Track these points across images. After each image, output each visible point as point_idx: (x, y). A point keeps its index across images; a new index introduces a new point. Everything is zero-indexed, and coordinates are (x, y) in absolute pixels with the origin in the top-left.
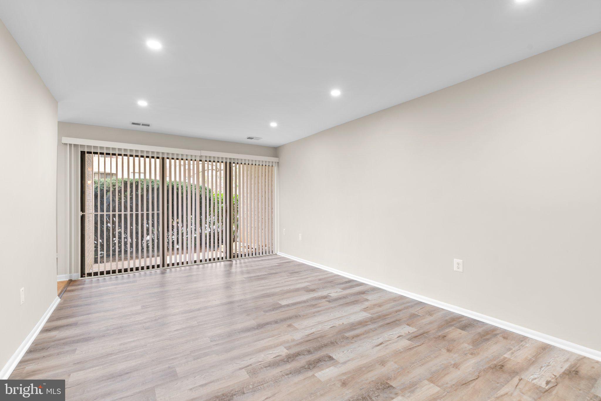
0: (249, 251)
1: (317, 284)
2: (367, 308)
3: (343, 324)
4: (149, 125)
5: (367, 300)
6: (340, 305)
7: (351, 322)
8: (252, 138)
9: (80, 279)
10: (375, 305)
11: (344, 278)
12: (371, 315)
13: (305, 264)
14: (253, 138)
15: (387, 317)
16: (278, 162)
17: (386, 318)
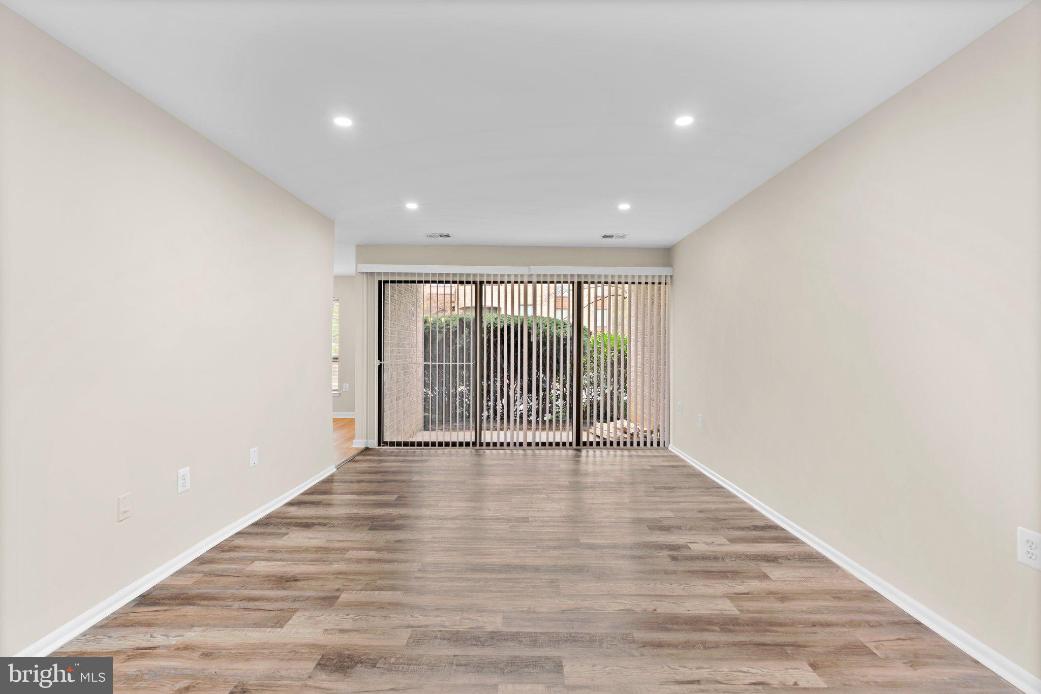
0: (625, 438)
1: (689, 517)
2: (747, 594)
3: (655, 610)
4: (448, 236)
5: (765, 577)
6: (689, 572)
7: (675, 613)
8: (611, 237)
9: (377, 447)
10: (771, 593)
11: (762, 517)
12: (738, 612)
13: (704, 475)
14: (613, 236)
15: (775, 628)
16: (671, 276)
17: (768, 631)
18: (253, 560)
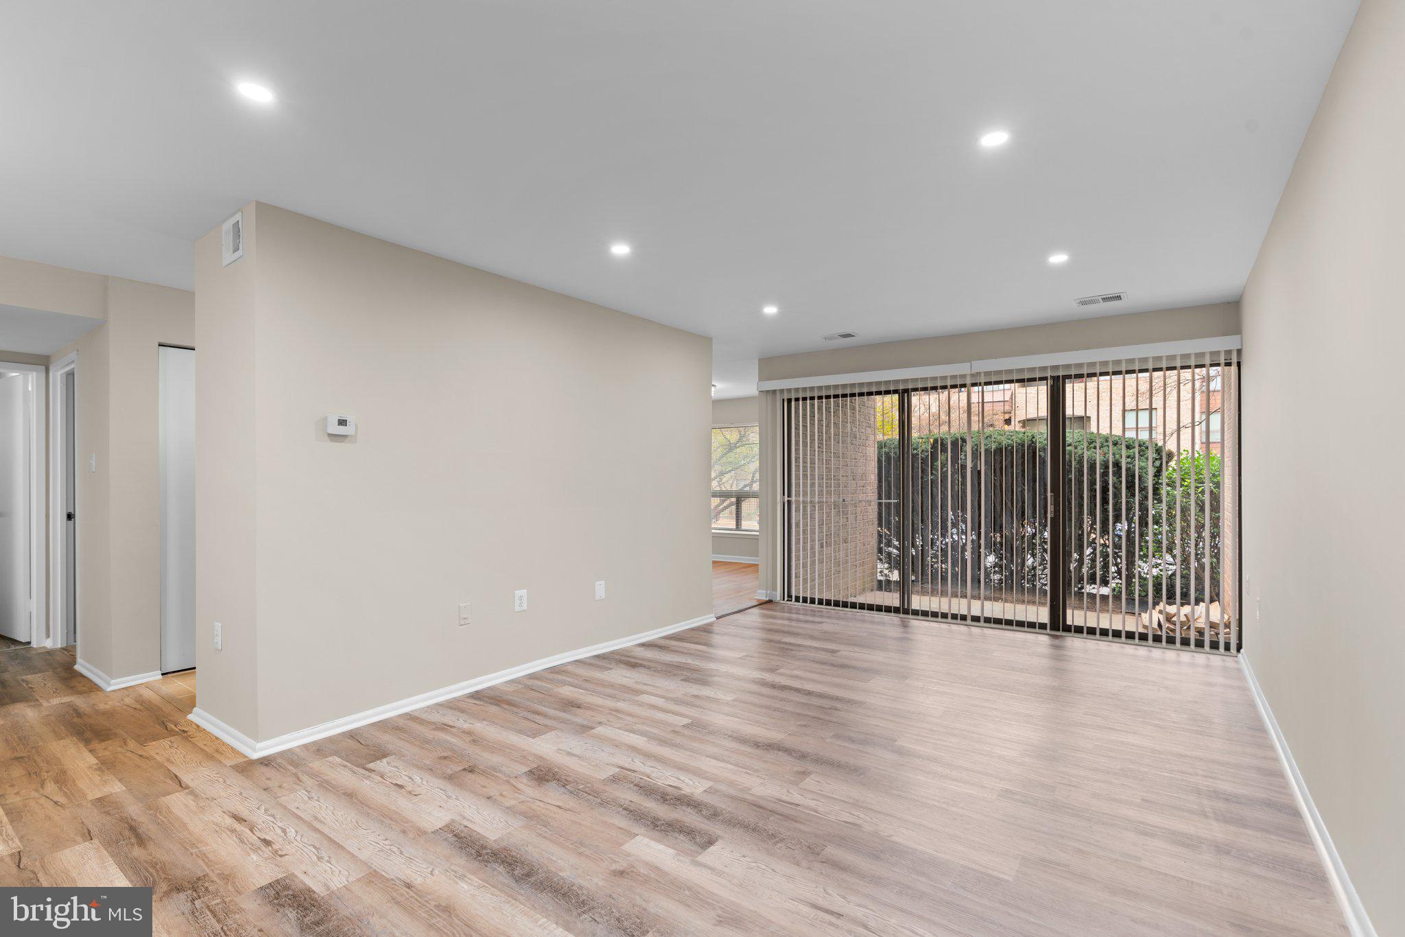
8: (1092, 301)
9: (782, 602)
14: (1095, 300)
16: (1239, 351)
18: (564, 683)
